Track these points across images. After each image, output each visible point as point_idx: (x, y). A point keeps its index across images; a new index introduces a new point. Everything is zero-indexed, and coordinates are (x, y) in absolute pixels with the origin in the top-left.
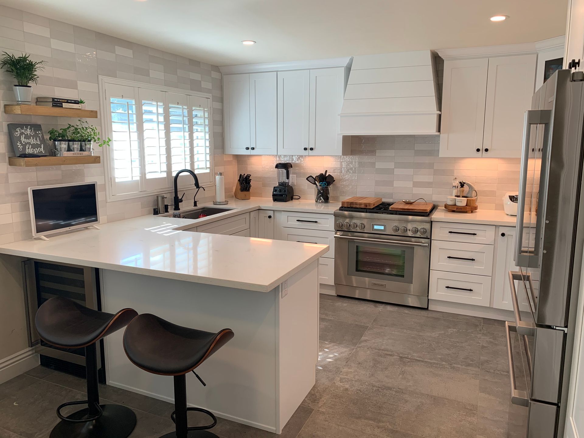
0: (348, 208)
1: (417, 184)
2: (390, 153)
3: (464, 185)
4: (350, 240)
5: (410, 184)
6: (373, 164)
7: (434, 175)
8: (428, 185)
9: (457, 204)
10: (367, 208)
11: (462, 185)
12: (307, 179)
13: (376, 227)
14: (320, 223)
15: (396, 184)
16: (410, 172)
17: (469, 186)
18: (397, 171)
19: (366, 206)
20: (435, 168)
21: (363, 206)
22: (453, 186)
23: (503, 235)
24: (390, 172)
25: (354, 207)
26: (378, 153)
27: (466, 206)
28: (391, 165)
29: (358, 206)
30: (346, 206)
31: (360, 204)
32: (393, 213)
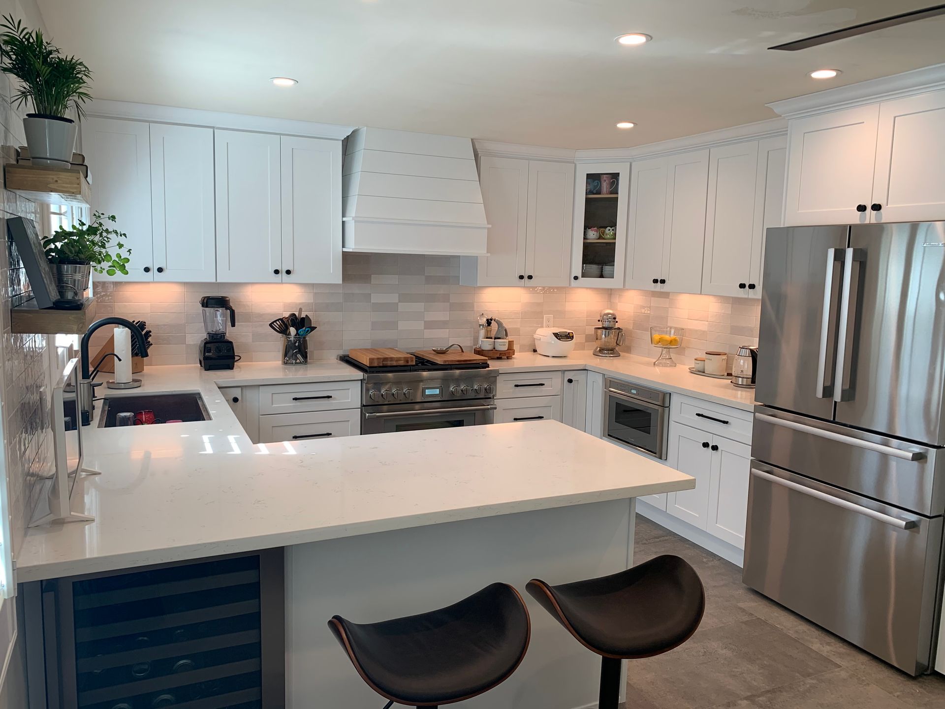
0: (380, 367)
1: (429, 325)
2: (392, 280)
3: (491, 323)
4: (385, 418)
5: (420, 325)
6: (368, 297)
7: (450, 311)
8: (443, 324)
9: (496, 349)
10: (409, 364)
11: (489, 322)
12: (271, 325)
13: (428, 392)
14: (335, 399)
15: (402, 325)
16: (419, 306)
17: (499, 324)
18: (403, 307)
19: (407, 362)
20: (451, 302)
21: (402, 363)
22: (480, 325)
23: (570, 381)
24: (391, 308)
25: (389, 365)
26: (375, 279)
27: (508, 350)
28: (393, 298)
29: (394, 363)
30: (376, 365)
31: (398, 359)
32: (447, 367)
